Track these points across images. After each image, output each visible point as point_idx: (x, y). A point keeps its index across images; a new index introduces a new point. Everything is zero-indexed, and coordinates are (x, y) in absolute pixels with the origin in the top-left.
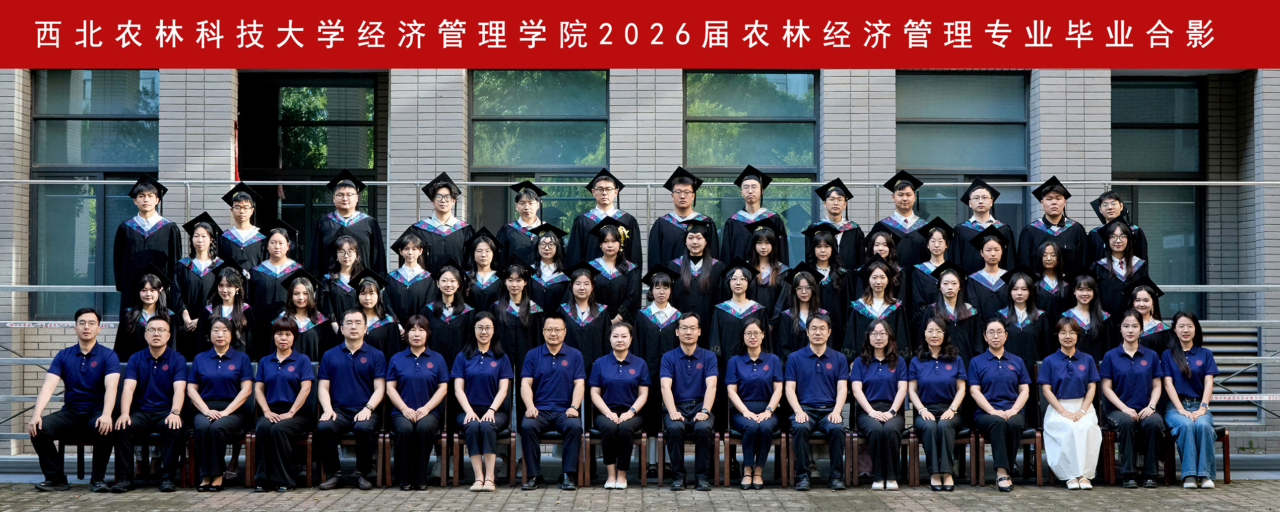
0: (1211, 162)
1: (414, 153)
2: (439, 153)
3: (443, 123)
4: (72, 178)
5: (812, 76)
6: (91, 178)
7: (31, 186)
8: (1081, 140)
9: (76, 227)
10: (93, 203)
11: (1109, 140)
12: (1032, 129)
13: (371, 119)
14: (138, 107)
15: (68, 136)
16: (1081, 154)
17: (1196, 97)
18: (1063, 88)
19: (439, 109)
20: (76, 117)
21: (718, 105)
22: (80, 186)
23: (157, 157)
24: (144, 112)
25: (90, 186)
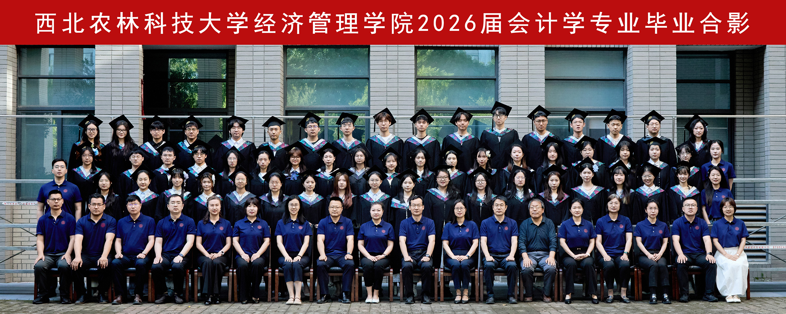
0: (737, 103)
1: (251, 99)
2: (266, 99)
3: (269, 80)
4: (42, 114)
5: (494, 51)
6: (54, 114)
7: (17, 119)
8: (658, 90)
9: (45, 143)
10: (55, 129)
11: (675, 90)
12: (628, 83)
13: (225, 78)
14: (82, 71)
15: (40, 88)
16: (658, 99)
17: (729, 63)
18: (647, 59)
19: (266, 71)
20: (44, 77)
21: (437, 69)
22: (47, 119)
23: (94, 101)
24: (86, 74)
25: (54, 119)
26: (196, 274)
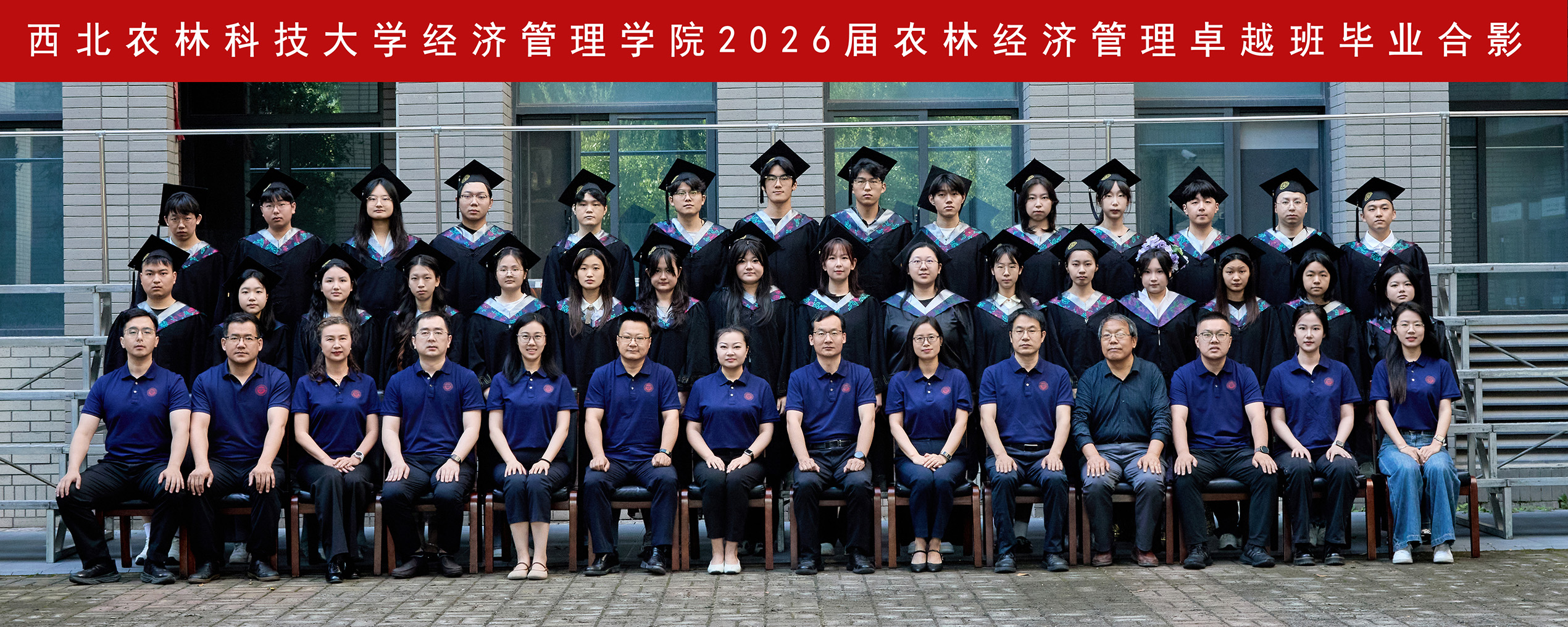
26: (295, 507)
